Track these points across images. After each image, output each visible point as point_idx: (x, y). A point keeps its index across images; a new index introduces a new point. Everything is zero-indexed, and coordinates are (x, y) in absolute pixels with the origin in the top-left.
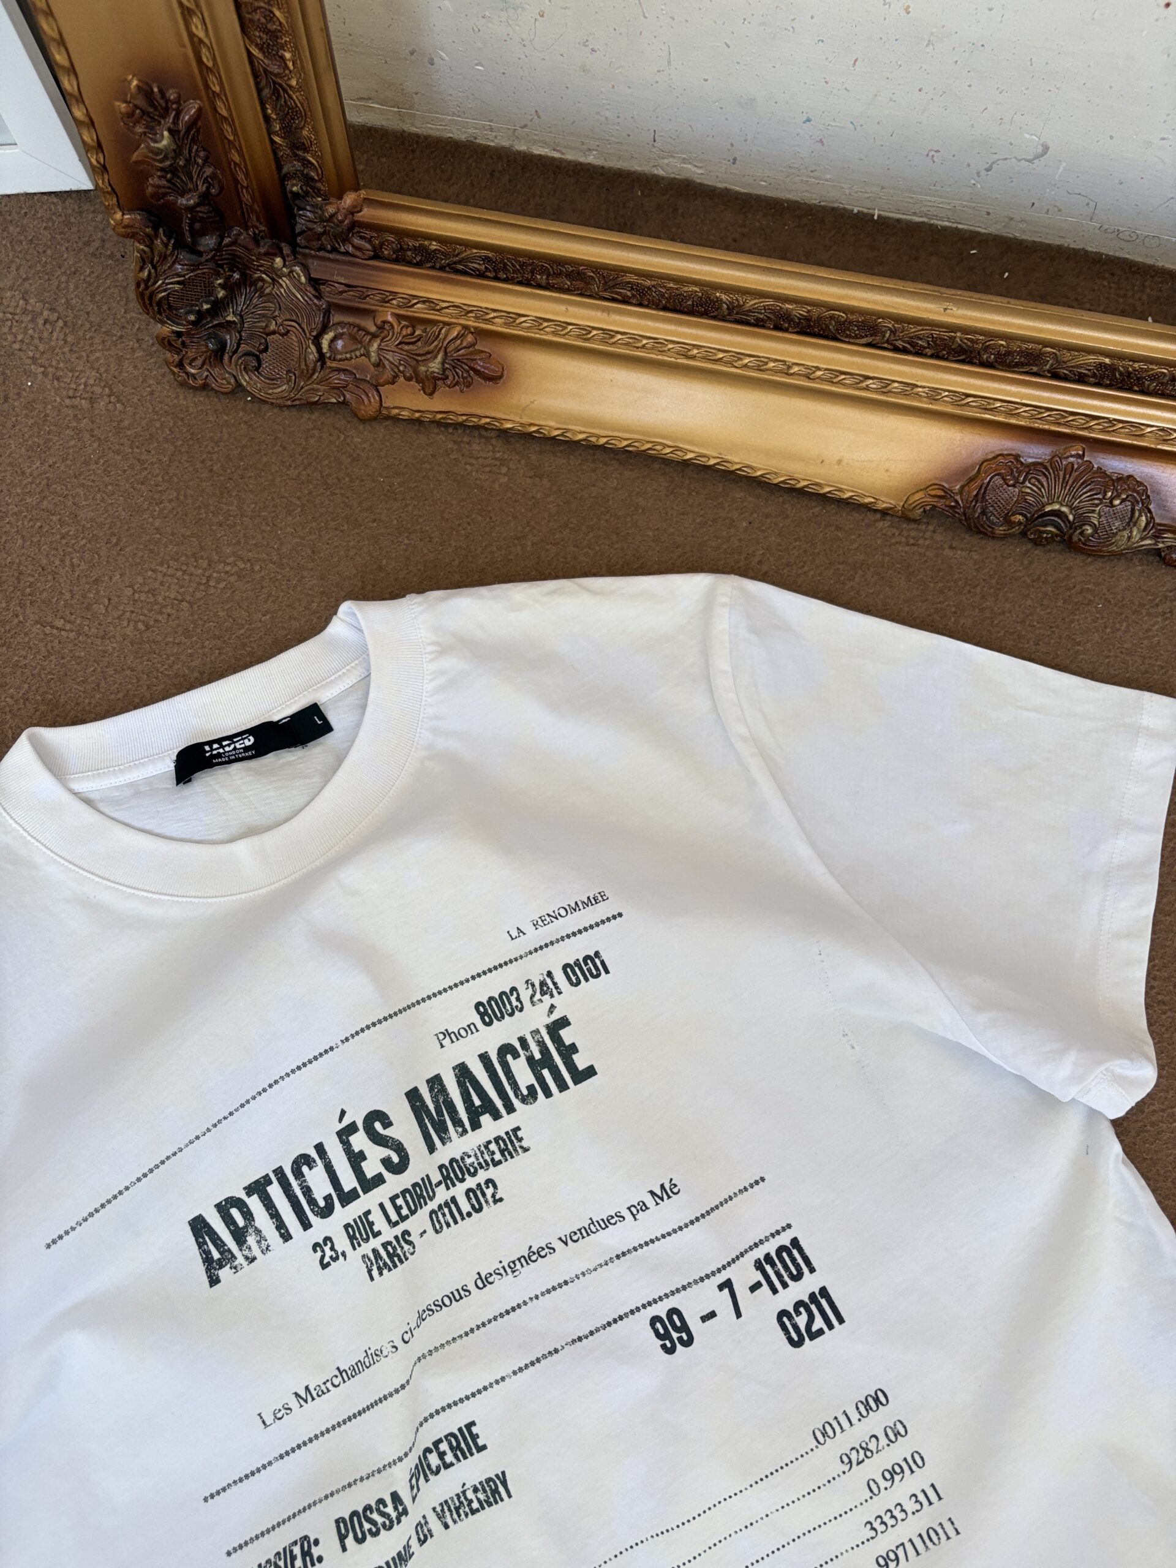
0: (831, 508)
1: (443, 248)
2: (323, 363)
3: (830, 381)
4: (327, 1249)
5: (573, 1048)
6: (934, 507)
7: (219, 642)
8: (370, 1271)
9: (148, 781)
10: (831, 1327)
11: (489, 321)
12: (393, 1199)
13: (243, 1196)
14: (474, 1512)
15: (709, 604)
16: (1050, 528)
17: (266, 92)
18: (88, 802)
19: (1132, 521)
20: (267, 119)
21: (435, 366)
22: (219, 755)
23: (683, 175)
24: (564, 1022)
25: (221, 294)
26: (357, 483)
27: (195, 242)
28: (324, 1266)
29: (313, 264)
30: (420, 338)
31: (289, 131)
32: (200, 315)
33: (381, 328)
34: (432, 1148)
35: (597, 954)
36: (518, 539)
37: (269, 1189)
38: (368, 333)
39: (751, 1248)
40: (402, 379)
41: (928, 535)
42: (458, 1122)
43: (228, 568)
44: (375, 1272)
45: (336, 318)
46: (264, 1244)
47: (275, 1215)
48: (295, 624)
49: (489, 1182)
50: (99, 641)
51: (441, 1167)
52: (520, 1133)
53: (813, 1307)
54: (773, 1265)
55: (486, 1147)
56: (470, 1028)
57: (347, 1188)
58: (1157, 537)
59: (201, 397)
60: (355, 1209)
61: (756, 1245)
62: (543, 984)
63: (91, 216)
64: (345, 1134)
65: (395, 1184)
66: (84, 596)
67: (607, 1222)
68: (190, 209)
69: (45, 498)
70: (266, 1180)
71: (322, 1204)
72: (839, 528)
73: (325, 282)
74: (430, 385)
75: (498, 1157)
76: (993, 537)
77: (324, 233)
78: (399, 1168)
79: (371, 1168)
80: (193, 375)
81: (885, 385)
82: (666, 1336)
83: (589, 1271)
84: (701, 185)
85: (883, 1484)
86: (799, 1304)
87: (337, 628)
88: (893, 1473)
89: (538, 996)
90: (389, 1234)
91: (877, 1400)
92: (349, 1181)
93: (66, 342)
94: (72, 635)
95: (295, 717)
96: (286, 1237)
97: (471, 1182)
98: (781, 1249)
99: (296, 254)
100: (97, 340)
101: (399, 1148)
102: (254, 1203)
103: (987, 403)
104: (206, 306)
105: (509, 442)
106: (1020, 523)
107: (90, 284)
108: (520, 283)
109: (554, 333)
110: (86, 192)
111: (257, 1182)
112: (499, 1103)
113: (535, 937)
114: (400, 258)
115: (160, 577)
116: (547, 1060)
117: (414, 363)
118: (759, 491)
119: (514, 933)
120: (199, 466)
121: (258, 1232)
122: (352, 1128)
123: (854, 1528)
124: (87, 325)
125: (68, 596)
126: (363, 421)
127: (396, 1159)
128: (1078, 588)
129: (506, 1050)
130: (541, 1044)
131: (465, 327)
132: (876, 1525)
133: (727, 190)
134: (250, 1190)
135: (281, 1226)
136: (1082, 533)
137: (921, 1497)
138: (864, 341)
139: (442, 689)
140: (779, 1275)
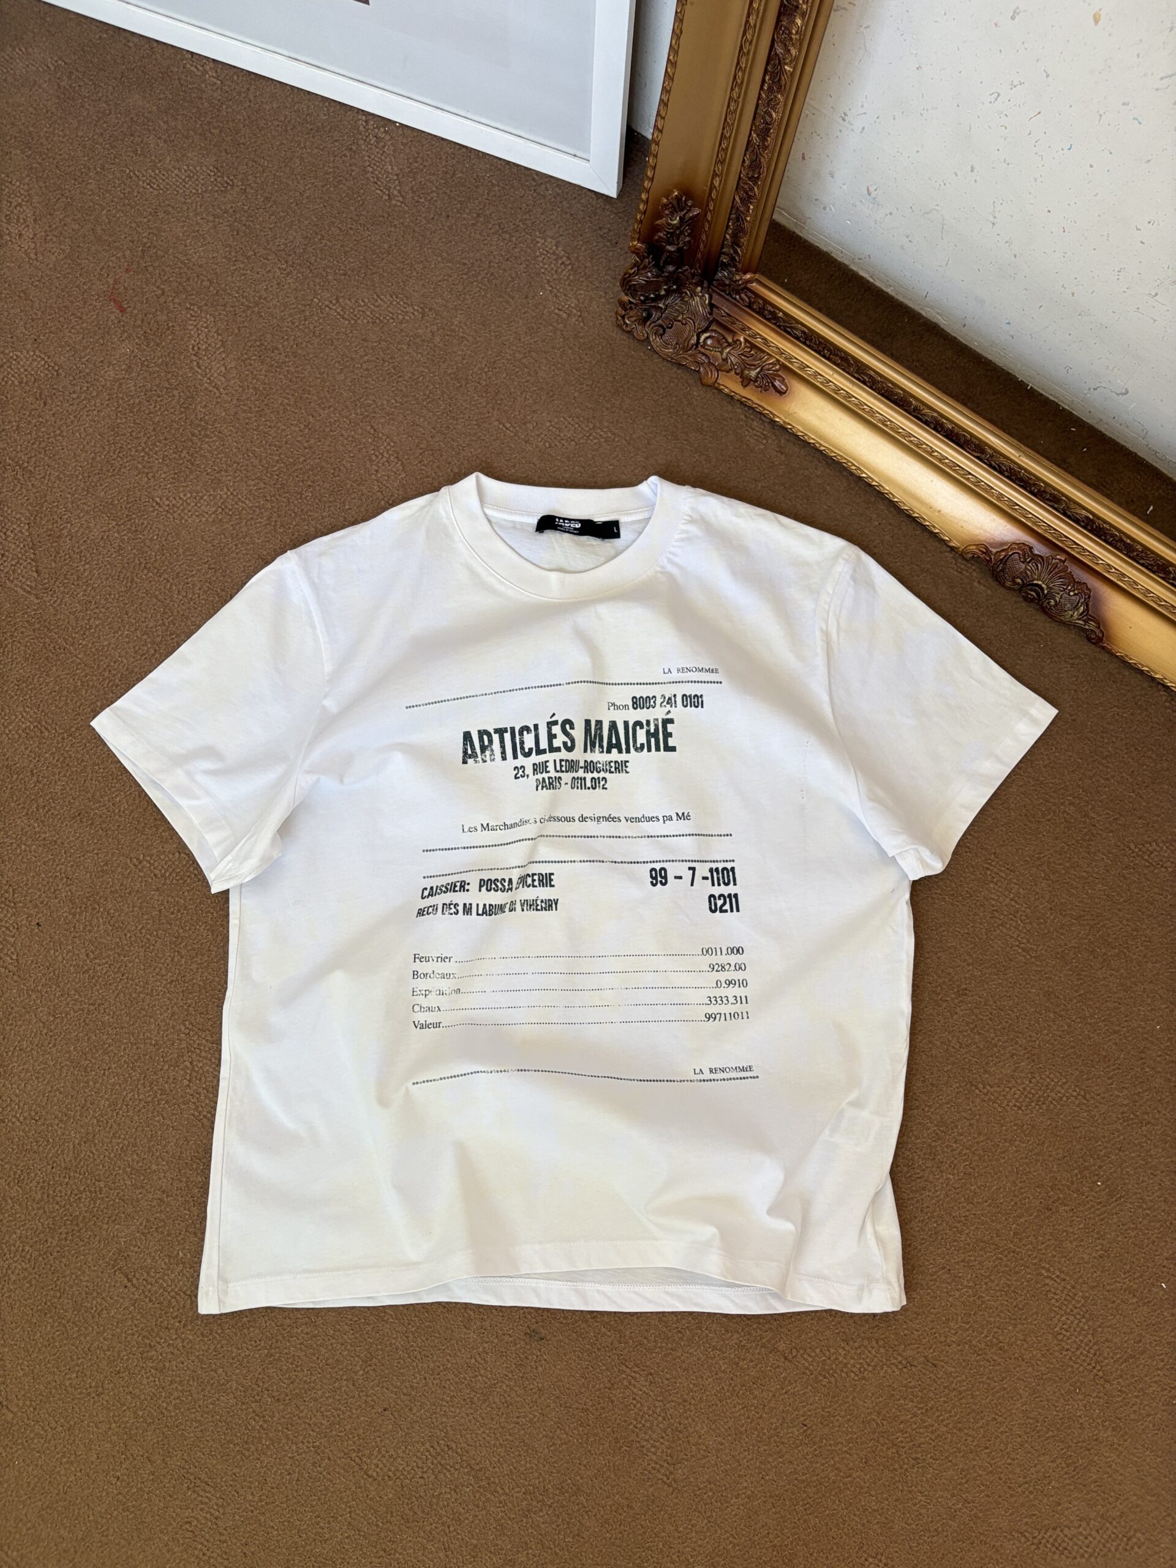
0: (926, 535)
1: (785, 318)
2: (697, 347)
3: (950, 468)
4: (521, 771)
5: (670, 735)
6: (979, 557)
7: (582, 470)
8: (537, 787)
9: (522, 524)
10: (732, 911)
11: (791, 363)
12: (561, 761)
13: (492, 732)
14: (537, 910)
15: (836, 557)
16: (1032, 593)
17: (733, 216)
18: (489, 521)
19: (1076, 608)
20: (728, 226)
21: (753, 374)
22: (561, 526)
23: (935, 320)
24: (671, 721)
25: (663, 293)
26: (685, 417)
27: (664, 267)
28: (516, 778)
29: (715, 296)
30: (753, 355)
31: (735, 236)
32: (647, 298)
33: (735, 342)
34: (585, 751)
35: (701, 696)
36: (755, 480)
37: (505, 734)
38: (727, 341)
39: (711, 862)
40: (733, 372)
41: (970, 570)
42: (601, 746)
43: (602, 433)
44: (540, 787)
45: (714, 327)
46: (493, 757)
47: (503, 746)
48: (624, 477)
49: (604, 778)
50: (524, 443)
51: (586, 761)
52: (628, 764)
53: (728, 900)
54: (718, 873)
55: (610, 763)
56: (626, 707)
57: (542, 747)
58: (1086, 622)
59: (625, 336)
60: (542, 758)
61: (714, 862)
62: (670, 699)
63: (608, 213)
64: (550, 724)
65: (564, 754)
66: (525, 416)
67: (651, 819)
68: (670, 252)
69: (526, 357)
70: (505, 730)
71: (527, 750)
72: (925, 547)
73: (717, 308)
74: (746, 382)
75: (613, 769)
76: (1003, 585)
77: (729, 285)
78: (570, 749)
79: (557, 743)
80: (627, 324)
81: (978, 482)
82: (656, 878)
83: (632, 837)
84: (943, 330)
85: (724, 985)
86: (721, 895)
87: (644, 488)
88: (730, 982)
89: (665, 703)
90: (553, 774)
91: (739, 951)
92: (544, 744)
93: (568, 278)
94: (512, 434)
95: (606, 524)
96: (504, 758)
97: (595, 775)
98: (724, 869)
99: (709, 290)
100: (584, 284)
101: (573, 741)
102: (496, 738)
103: (1025, 512)
104: (652, 296)
105: (773, 428)
106: (1019, 584)
107: (593, 251)
108: (815, 351)
109: (822, 383)
110: (612, 198)
111: (501, 729)
112: (624, 747)
113: (675, 676)
114: (760, 312)
115: (566, 423)
116: (655, 735)
117: (743, 367)
118: (892, 509)
119: (666, 671)
120: (609, 373)
121: (492, 750)
122: (555, 723)
123: (702, 996)
124: (583, 274)
125: (517, 413)
126: (703, 385)
127: (569, 744)
128: (1035, 632)
129: (638, 724)
130: (657, 726)
131: (778, 360)
132: (713, 1000)
133: (955, 338)
134: (496, 731)
135: (503, 753)
136: (1049, 603)
137: (739, 999)
138: (976, 454)
139: (682, 540)
140: (718, 879)
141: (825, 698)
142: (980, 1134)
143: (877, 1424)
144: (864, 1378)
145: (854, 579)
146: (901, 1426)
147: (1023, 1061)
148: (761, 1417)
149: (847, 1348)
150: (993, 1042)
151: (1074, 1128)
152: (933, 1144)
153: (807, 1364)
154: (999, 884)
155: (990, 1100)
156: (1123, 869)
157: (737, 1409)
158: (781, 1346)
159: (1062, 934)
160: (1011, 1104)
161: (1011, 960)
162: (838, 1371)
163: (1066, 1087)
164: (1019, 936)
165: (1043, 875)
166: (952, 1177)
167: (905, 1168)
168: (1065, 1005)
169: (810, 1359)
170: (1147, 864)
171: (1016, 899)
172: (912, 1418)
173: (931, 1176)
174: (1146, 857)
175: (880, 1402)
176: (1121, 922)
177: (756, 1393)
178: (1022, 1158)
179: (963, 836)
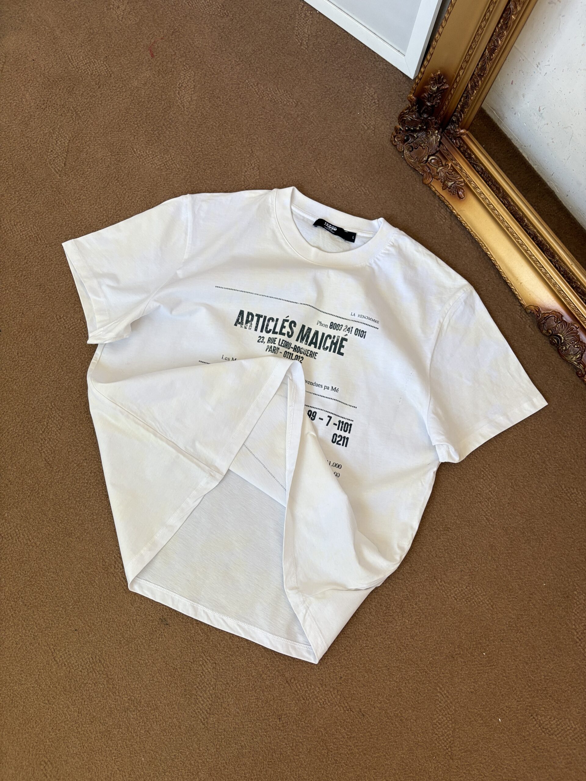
0: (510, 294)
1: (475, 159)
2: (426, 162)
3: (534, 261)
4: (262, 339)
5: (343, 347)
6: (534, 313)
7: (347, 204)
8: (267, 349)
9: (308, 219)
10: (343, 445)
11: (470, 183)
12: (283, 340)
13: (255, 315)
15: (461, 288)
16: (555, 340)
17: (465, 95)
18: (292, 213)
19: (576, 355)
20: (460, 100)
21: (450, 184)
22: (327, 227)
24: (346, 340)
25: (418, 129)
26: (409, 196)
27: (422, 113)
28: (258, 341)
29: (444, 138)
30: (452, 174)
31: (463, 107)
32: (409, 129)
33: (446, 165)
34: (297, 340)
35: (366, 332)
36: (433, 238)
37: (261, 318)
38: (442, 164)
39: (341, 417)
40: (440, 181)
41: (527, 319)
42: (307, 341)
43: (364, 190)
45: (437, 154)
46: (250, 327)
47: (257, 324)
48: (367, 214)
49: (302, 357)
50: (323, 182)
51: (295, 346)
52: (317, 354)
53: (343, 439)
54: (343, 424)
55: (308, 351)
56: (326, 326)
57: (276, 331)
58: (579, 364)
59: (392, 147)
60: (274, 336)
61: (343, 418)
62: (349, 328)
63: (406, 85)
64: (285, 321)
65: (285, 338)
66: (328, 169)
67: (318, 385)
68: (427, 106)
69: (339, 141)
70: (262, 316)
71: (268, 330)
72: (507, 299)
73: (443, 144)
74: (445, 187)
75: (308, 355)
76: (541, 332)
77: (452, 134)
78: (290, 336)
79: (284, 331)
80: (395, 141)
81: (546, 273)
82: (310, 415)
83: (307, 391)
86: (340, 436)
87: (375, 222)
89: (346, 330)
90: (277, 345)
91: (339, 467)
92: (278, 329)
93: (375, 110)
94: (319, 176)
95: (349, 233)
96: (256, 330)
97: (299, 354)
98: (346, 423)
99: (441, 134)
100: (382, 116)
101: (293, 333)
102: (255, 318)
103: (565, 297)
104: (412, 129)
105: (451, 216)
106: (550, 333)
107: (392, 101)
108: (485, 181)
109: (483, 198)
110: (410, 79)
111: (259, 315)
112: (318, 345)
113: (356, 318)
114: (464, 153)
115: (348, 179)
116: (336, 344)
117: (446, 179)
118: (497, 275)
120: (378, 162)
121: (251, 324)
122: (287, 321)
124: (383, 111)
125: (325, 166)
126: (423, 183)
127: (290, 334)
128: (550, 361)
129: (329, 336)
130: (338, 340)
131: (464, 181)
134: (257, 315)
135: (257, 327)
136: (562, 348)
138: (550, 258)
139: (385, 254)
140: (342, 427)
141: (429, 356)
142: (430, 605)
143: (322, 734)
144: (324, 708)
145: (465, 302)
146: (334, 740)
147: (466, 575)
148: (263, 708)
149: (321, 689)
150: (454, 560)
151: (481, 620)
152: (404, 601)
153: (297, 689)
154: (486, 481)
155: (442, 589)
156: (554, 497)
157: (252, 698)
158: (287, 675)
159: (510, 518)
160: (452, 596)
161: (479, 522)
162: (312, 699)
163: (484, 597)
164: (487, 511)
165: (510, 484)
166: (407, 621)
167: (384, 608)
168: (498, 555)
169: (299, 687)
170: (568, 499)
171: (492, 492)
172: (341, 738)
173: (397, 617)
174: (569, 495)
175: (328, 724)
176: (544, 523)
177: (265, 694)
178: (447, 626)
179: (476, 450)
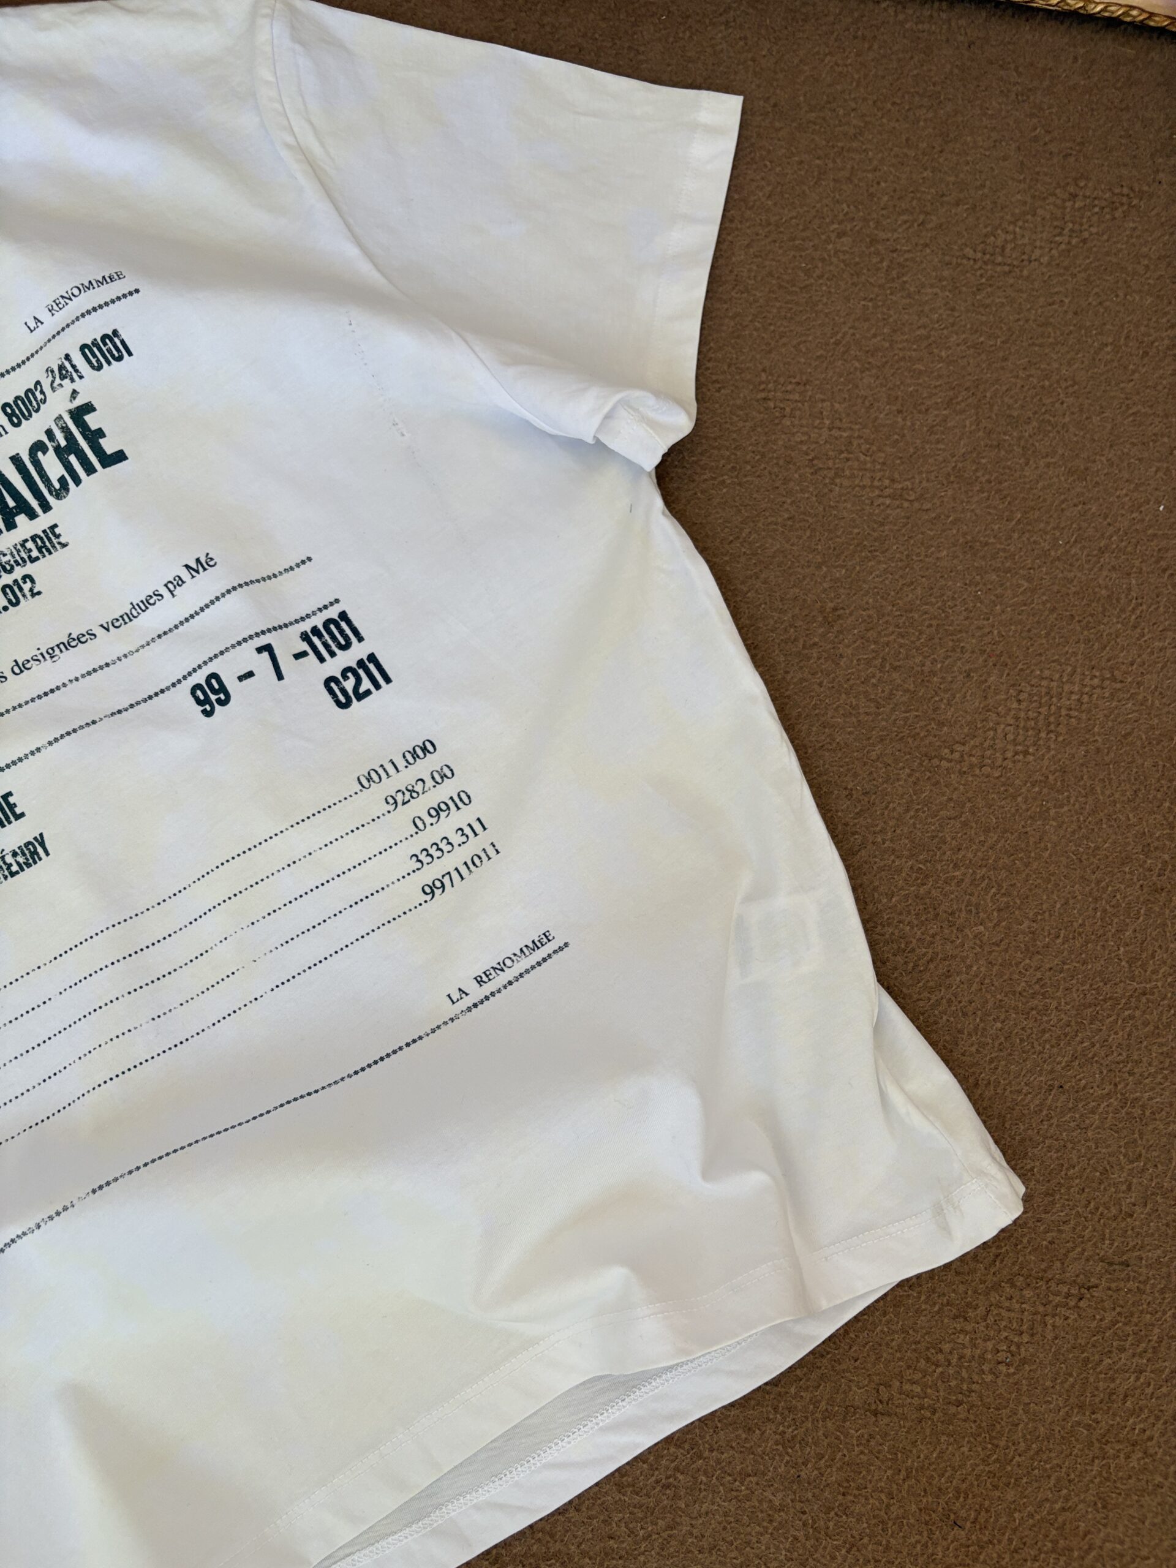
5: (100, 433)
10: (377, 686)
14: (13, 874)
24: (89, 408)
39: (297, 621)
49: (27, 577)
52: (57, 531)
53: (361, 672)
54: (320, 636)
55: (23, 545)
61: (303, 619)
62: (61, 368)
67: (147, 603)
75: (35, 553)
82: (207, 700)
83: (131, 653)
85: (428, 820)
86: (345, 672)
88: (438, 810)
89: (58, 381)
91: (426, 748)
97: (7, 579)
98: (327, 623)
112: (34, 503)
113: (51, 323)
116: (72, 446)
119: (32, 325)
123: (400, 861)
129: (38, 447)
130: (66, 430)
132: (422, 857)
137: (468, 831)
140: (326, 646)
141: (352, 251)
142: (987, 830)
143: (1088, 1427)
144: (1024, 1362)
146: (1128, 1404)
147: (989, 674)
148: (887, 1548)
149: (969, 1327)
150: (926, 669)
151: (1125, 736)
152: (922, 891)
153: (916, 1401)
154: (798, 413)
155: (972, 766)
156: (974, 294)
157: (839, 1560)
158: (858, 1396)
159: (938, 442)
160: (1009, 755)
161: (882, 524)
162: (976, 1378)
163: (1077, 678)
164: (873, 479)
165: (857, 364)
166: (981, 928)
167: (898, 958)
168: (1004, 550)
169: (917, 1389)
170: (1007, 268)
171: (838, 423)
172: (1138, 1379)
173: (948, 946)
174: (999, 259)
175: (1073, 1386)
176: (1017, 377)
177: (857, 1508)
178: (1074, 832)
179: (698, 367)
